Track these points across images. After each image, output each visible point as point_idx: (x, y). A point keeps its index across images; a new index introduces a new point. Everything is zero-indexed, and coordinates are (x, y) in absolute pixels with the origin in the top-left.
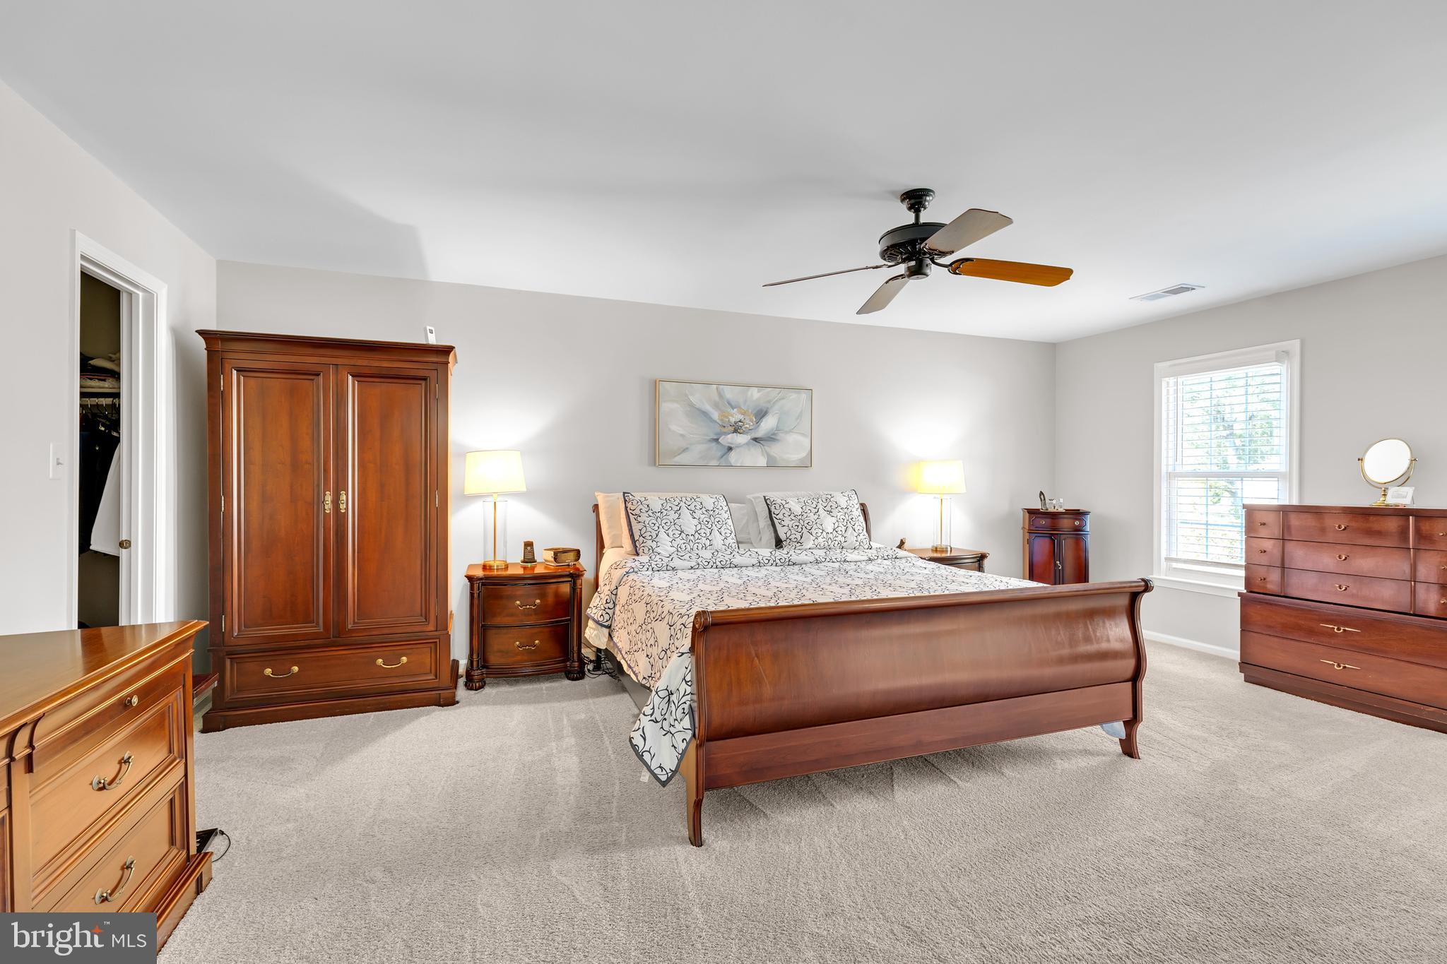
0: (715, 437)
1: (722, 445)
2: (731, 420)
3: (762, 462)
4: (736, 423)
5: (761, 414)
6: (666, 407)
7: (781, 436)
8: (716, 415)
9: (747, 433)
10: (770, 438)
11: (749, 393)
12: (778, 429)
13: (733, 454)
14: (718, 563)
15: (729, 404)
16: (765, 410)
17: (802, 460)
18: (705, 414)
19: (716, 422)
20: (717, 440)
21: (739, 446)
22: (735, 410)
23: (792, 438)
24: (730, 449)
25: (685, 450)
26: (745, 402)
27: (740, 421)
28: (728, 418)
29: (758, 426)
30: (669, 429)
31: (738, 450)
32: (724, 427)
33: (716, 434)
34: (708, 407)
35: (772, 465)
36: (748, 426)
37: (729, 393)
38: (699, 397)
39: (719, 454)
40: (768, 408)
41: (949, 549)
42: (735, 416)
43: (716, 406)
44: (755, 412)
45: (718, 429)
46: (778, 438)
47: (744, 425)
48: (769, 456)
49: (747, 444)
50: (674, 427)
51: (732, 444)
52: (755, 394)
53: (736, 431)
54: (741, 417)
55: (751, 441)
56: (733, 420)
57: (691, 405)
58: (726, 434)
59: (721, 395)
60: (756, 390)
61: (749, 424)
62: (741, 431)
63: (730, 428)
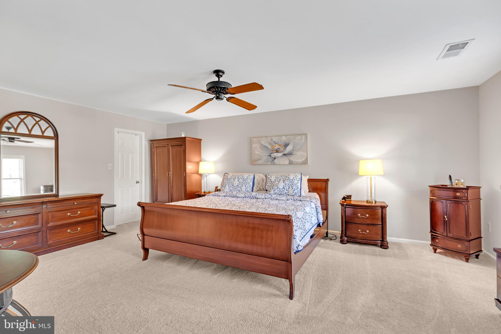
0: (270, 155)
1: (272, 157)
2: (275, 148)
3: (287, 162)
4: (277, 149)
5: (286, 145)
6: (254, 146)
7: (294, 152)
8: (270, 147)
9: (281, 152)
10: (290, 154)
11: (282, 138)
12: (293, 150)
13: (276, 160)
14: (252, 197)
15: (274, 143)
16: (288, 144)
17: (303, 161)
18: (266, 147)
19: (270, 149)
20: (270, 156)
21: (278, 157)
22: (277, 145)
23: (299, 153)
24: (275, 158)
25: (260, 159)
26: (280, 141)
27: (278, 149)
28: (274, 148)
29: (285, 150)
30: (255, 153)
31: (278, 159)
32: (273, 151)
33: (270, 154)
34: (267, 145)
35: (291, 163)
36: (281, 150)
37: (275, 139)
38: (264, 142)
39: (271, 160)
40: (289, 143)
41: (374, 202)
42: (277, 147)
43: (270, 144)
44: (284, 145)
45: (271, 152)
46: (293, 153)
47: (280, 150)
48: (289, 160)
49: (281, 156)
50: (256, 152)
51: (275, 156)
52: (284, 138)
53: (277, 152)
54: (279, 147)
55: (283, 155)
56: (276, 148)
57: (262, 144)
58: (273, 153)
59: (272, 140)
60: (284, 136)
61: (282, 149)
62: (279, 152)
63: (275, 151)
